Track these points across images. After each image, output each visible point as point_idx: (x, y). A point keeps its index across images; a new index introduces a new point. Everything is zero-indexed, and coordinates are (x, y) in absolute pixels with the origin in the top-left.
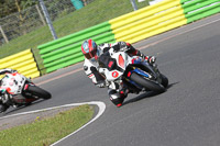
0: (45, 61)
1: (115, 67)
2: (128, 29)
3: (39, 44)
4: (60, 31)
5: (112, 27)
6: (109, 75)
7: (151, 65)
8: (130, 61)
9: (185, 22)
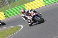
0: (7, 15)
1: (30, 15)
2: (29, 7)
3: (6, 10)
4: (11, 7)
5: (25, 6)
6: (29, 18)
7: (40, 15)
8: (34, 14)
9: (44, 5)
